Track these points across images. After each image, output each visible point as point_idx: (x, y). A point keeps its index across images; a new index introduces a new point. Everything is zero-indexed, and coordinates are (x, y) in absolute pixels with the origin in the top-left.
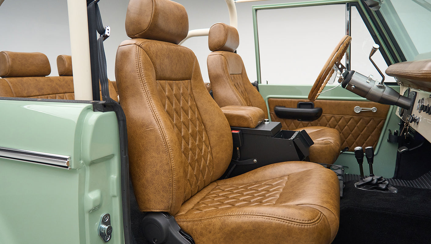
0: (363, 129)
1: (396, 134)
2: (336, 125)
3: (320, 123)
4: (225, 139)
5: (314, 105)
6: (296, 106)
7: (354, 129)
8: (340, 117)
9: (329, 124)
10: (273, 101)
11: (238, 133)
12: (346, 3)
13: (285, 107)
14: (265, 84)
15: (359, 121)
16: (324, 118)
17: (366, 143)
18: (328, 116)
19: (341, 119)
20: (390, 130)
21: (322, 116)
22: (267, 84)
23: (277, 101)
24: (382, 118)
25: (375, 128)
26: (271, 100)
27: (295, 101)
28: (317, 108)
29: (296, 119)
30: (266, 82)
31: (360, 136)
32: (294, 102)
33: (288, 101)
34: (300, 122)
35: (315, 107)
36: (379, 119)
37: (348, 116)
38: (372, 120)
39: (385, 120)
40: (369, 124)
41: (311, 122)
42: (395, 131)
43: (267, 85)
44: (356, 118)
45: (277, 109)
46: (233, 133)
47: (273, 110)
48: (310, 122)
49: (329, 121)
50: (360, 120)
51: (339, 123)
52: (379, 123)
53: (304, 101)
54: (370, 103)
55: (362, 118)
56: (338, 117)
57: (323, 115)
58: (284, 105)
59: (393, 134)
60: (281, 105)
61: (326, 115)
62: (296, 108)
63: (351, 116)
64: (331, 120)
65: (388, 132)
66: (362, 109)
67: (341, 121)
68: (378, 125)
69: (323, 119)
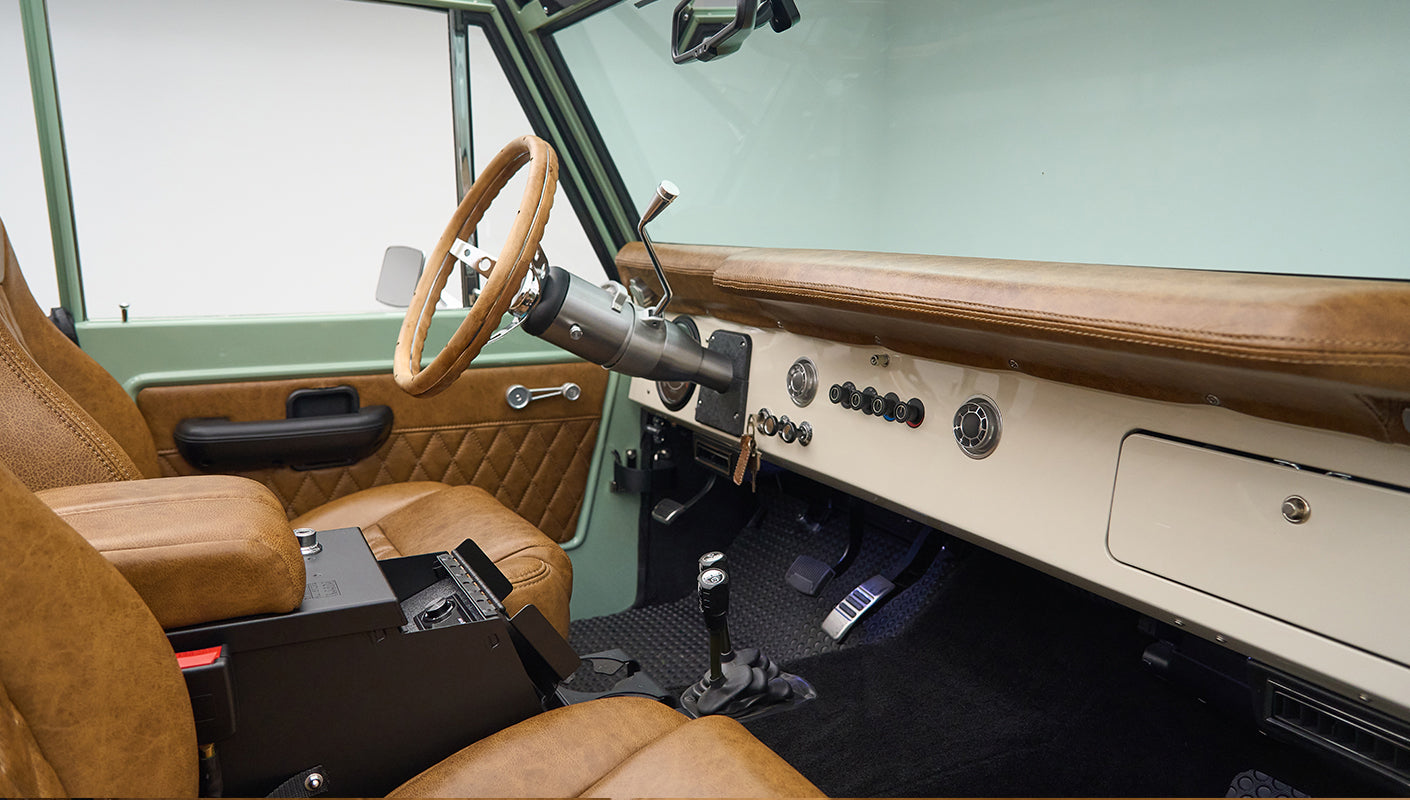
0: (540, 464)
1: (631, 461)
2: (449, 464)
3: (386, 468)
4: (165, 739)
5: (358, 398)
6: (280, 408)
7: (510, 466)
8: (462, 431)
9: (423, 467)
10: (167, 399)
11: (220, 669)
12: (451, 12)
13: (226, 419)
14: (116, 320)
15: (525, 435)
16: (401, 442)
17: (551, 510)
18: (417, 433)
19: (462, 438)
20: (616, 453)
21: (392, 436)
22: (125, 318)
23: (187, 396)
24: (591, 417)
25: (575, 453)
26: (152, 397)
27: (277, 388)
28: (371, 408)
29: (283, 468)
30: (120, 310)
31: (531, 487)
32: (273, 392)
33: (242, 392)
34: (303, 473)
35: (363, 404)
36: (582, 422)
37: (487, 424)
38: (562, 428)
39: (600, 419)
40: (555, 442)
41: (352, 468)
42: (630, 453)
43: (125, 325)
44: (514, 426)
45: (194, 435)
46: (193, 679)
47: (169, 443)
48: (345, 468)
49: (422, 453)
50: (528, 431)
51: (459, 453)
52: (583, 437)
53: (317, 383)
54: (553, 369)
55: (532, 424)
56: (452, 431)
57: (398, 431)
58: (222, 412)
59: (624, 463)
60: (210, 413)
61: (408, 432)
62: (280, 421)
63: (497, 423)
64: (429, 448)
65: (610, 461)
66: (535, 394)
67: (462, 447)
68: (580, 442)
69: (398, 448)
